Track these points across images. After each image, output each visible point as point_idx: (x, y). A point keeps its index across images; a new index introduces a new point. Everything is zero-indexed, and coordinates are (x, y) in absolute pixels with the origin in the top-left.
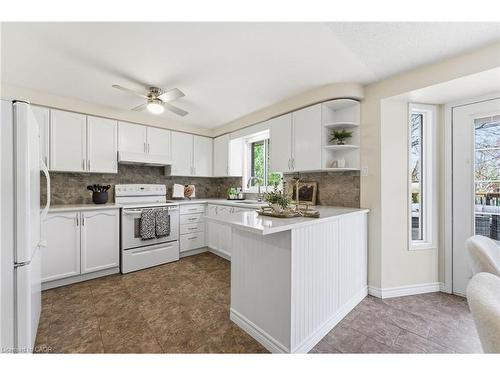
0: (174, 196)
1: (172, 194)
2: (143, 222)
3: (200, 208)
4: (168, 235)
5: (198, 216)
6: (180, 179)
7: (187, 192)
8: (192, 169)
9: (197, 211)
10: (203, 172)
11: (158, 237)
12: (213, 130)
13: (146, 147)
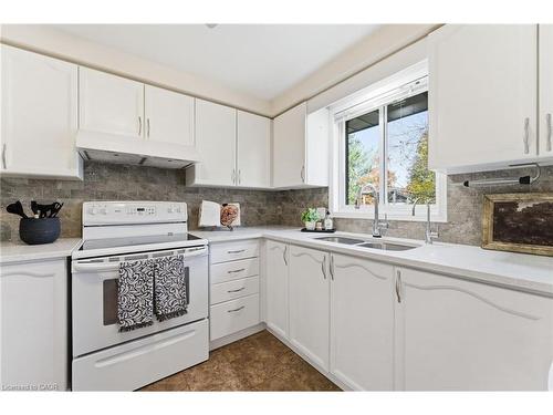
0: (202, 223)
1: (198, 220)
2: (124, 289)
3: (251, 249)
4: (184, 312)
5: (246, 264)
6: (213, 193)
7: (226, 216)
8: (236, 174)
9: (243, 255)
10: (254, 179)
11: (161, 318)
12: (271, 102)
13: (144, 125)
